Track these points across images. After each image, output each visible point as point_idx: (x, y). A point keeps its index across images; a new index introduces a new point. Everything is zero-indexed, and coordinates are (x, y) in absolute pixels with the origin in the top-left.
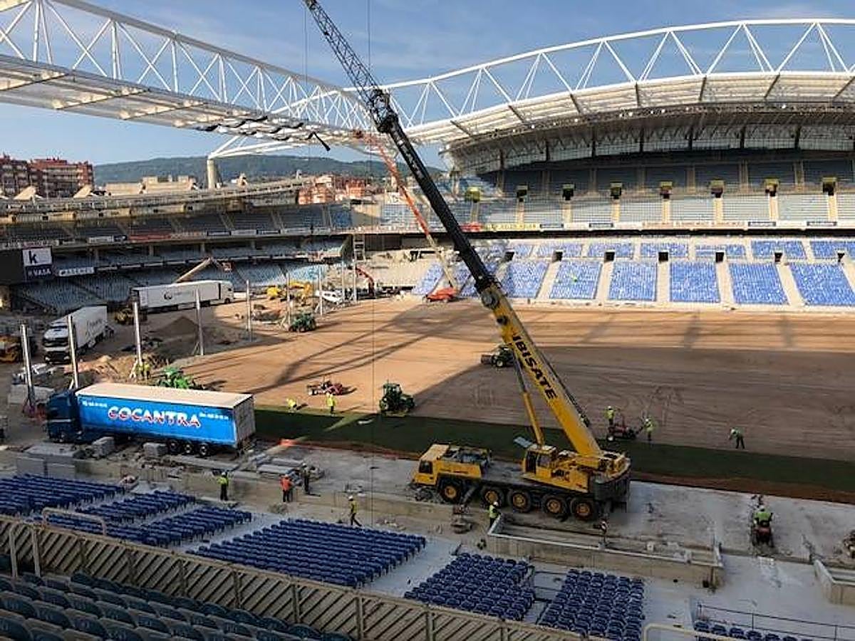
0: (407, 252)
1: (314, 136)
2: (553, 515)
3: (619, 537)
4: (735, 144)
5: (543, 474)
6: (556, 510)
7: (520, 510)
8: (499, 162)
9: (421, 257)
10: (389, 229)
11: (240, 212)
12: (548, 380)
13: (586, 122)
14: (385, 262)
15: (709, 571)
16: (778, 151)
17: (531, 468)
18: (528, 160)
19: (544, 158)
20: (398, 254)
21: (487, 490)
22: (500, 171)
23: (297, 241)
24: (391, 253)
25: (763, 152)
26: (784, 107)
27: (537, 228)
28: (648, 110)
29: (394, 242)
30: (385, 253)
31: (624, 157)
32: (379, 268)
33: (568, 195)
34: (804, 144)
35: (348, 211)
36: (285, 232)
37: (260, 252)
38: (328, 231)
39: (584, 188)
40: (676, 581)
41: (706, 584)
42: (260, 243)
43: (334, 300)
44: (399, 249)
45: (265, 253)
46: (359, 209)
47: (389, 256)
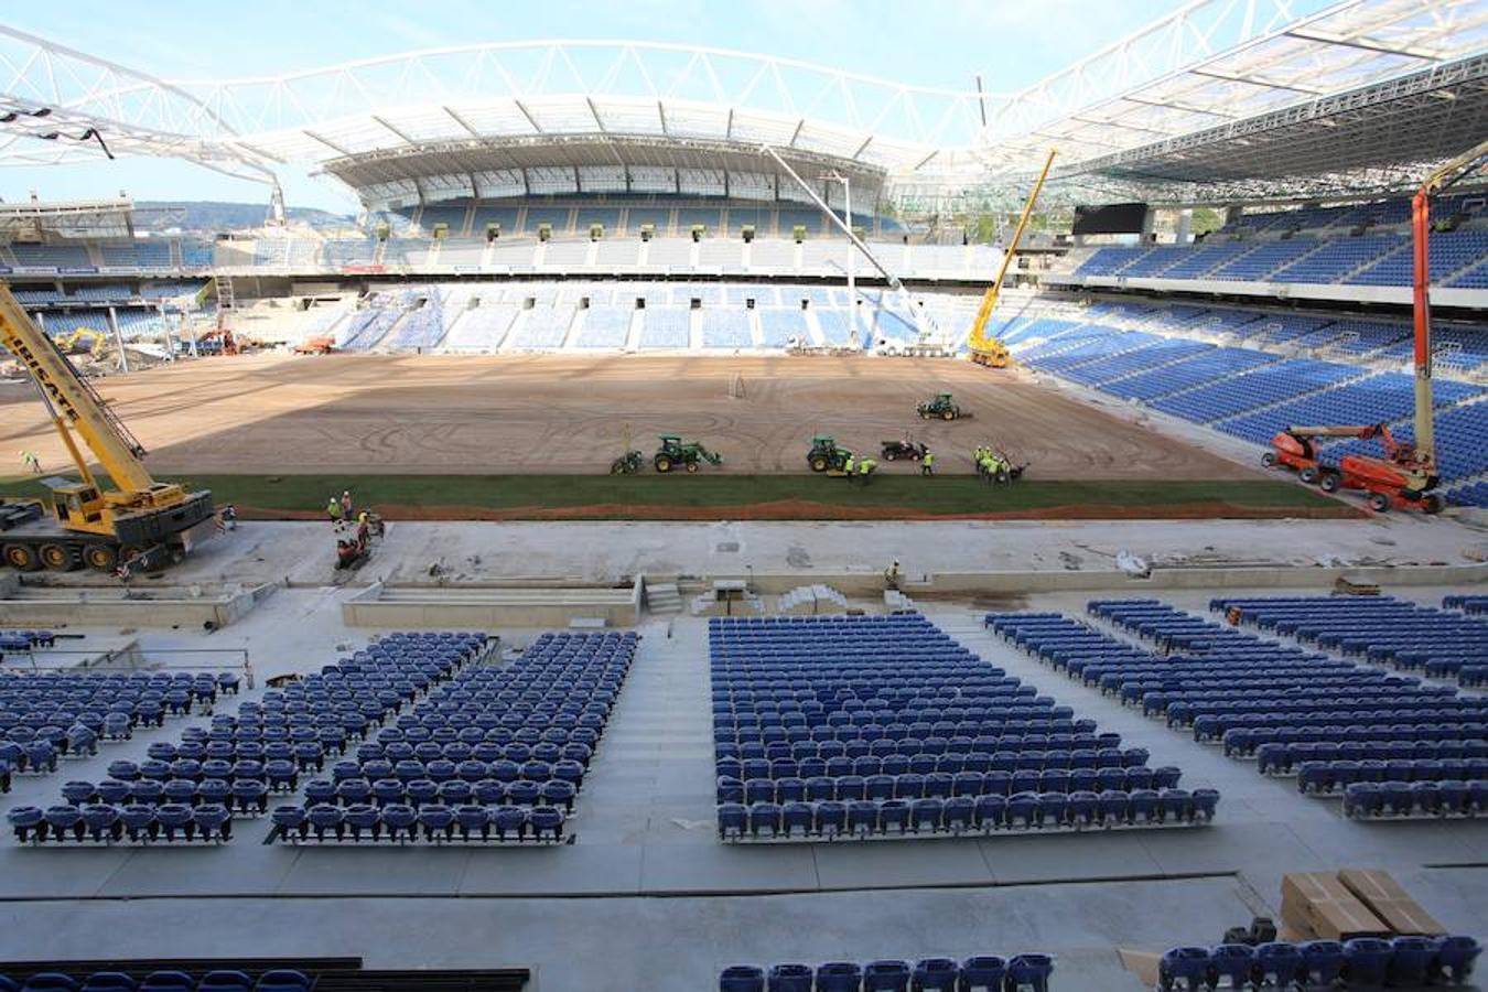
0: (299, 300)
1: (93, 136)
2: (99, 569)
3: (176, 585)
4: (672, 189)
5: (77, 520)
6: (104, 563)
7: (60, 568)
8: (417, 196)
9: (316, 305)
10: (265, 270)
11: (38, 243)
12: (66, 397)
13: (484, 146)
14: (269, 311)
15: (211, 610)
16: (710, 198)
17: (64, 515)
18: (452, 195)
19: (470, 193)
20: (285, 303)
21: (10, 549)
22: (418, 207)
23: (134, 284)
24: (279, 301)
25: (696, 197)
26: (684, 143)
27: (450, 271)
28: (550, 137)
29: (280, 287)
30: (267, 300)
31: (558, 197)
32: (255, 318)
33: (492, 235)
34: (733, 193)
35: (210, 246)
36: (105, 271)
37: (70, 298)
38: (175, 272)
39: (508, 227)
40: (176, 627)
41: (208, 625)
42: (72, 286)
43: (160, 354)
44: (286, 296)
45: (81, 298)
46: (229, 244)
47: (273, 305)
